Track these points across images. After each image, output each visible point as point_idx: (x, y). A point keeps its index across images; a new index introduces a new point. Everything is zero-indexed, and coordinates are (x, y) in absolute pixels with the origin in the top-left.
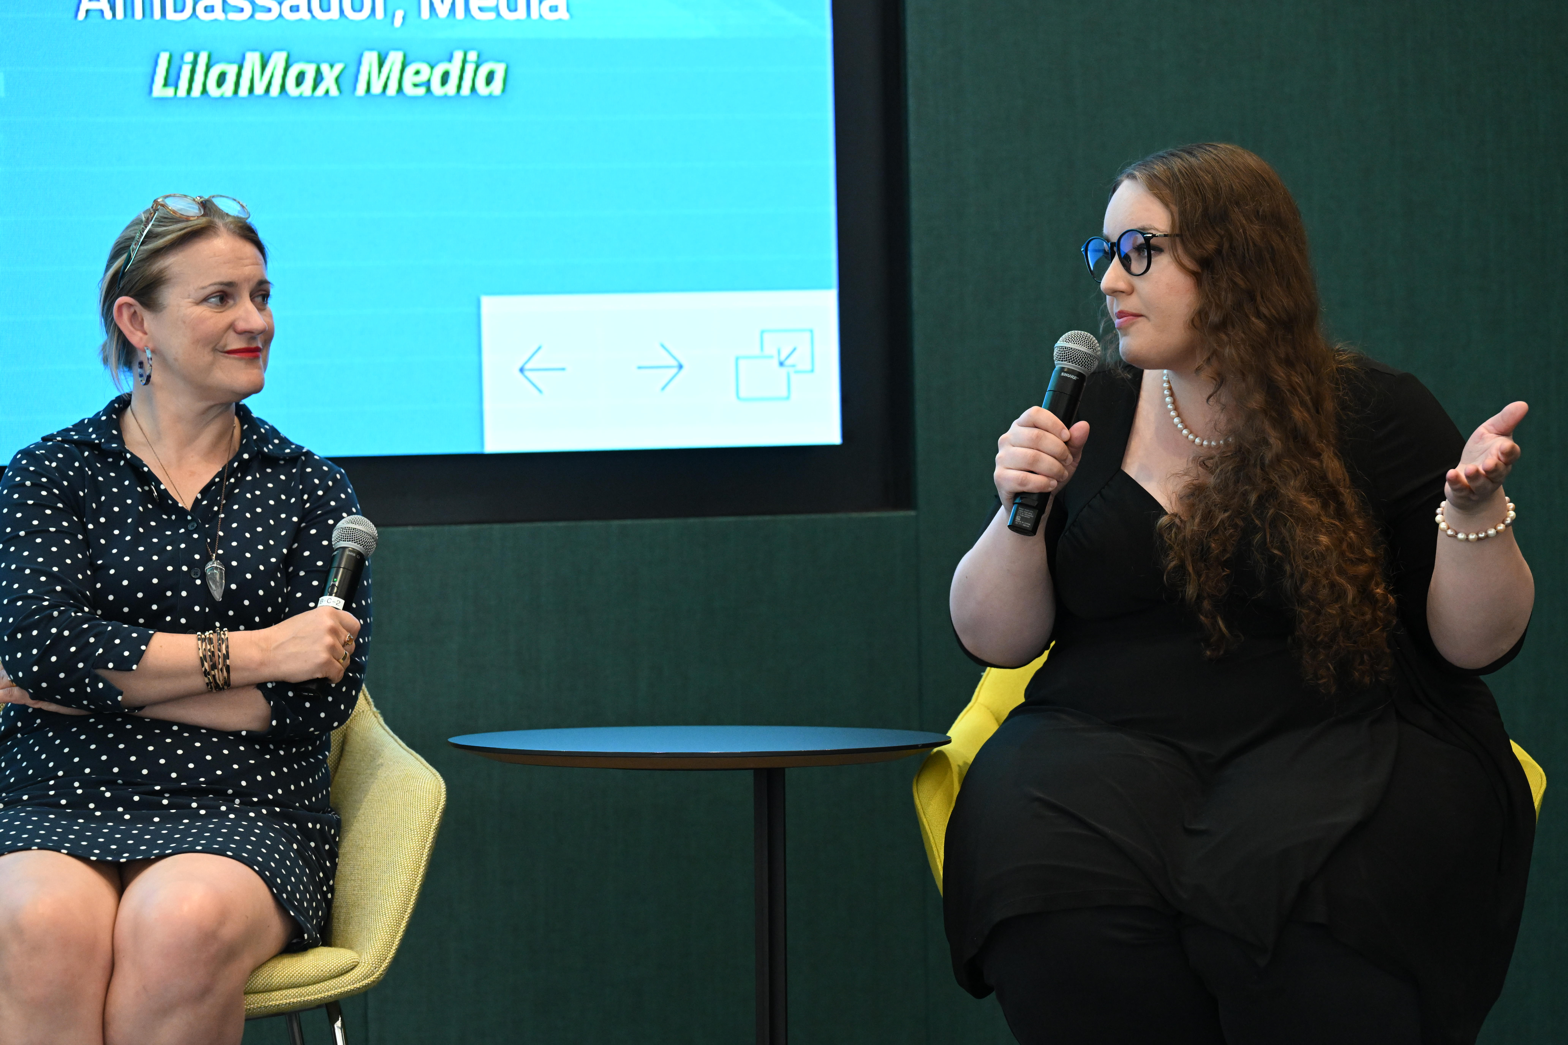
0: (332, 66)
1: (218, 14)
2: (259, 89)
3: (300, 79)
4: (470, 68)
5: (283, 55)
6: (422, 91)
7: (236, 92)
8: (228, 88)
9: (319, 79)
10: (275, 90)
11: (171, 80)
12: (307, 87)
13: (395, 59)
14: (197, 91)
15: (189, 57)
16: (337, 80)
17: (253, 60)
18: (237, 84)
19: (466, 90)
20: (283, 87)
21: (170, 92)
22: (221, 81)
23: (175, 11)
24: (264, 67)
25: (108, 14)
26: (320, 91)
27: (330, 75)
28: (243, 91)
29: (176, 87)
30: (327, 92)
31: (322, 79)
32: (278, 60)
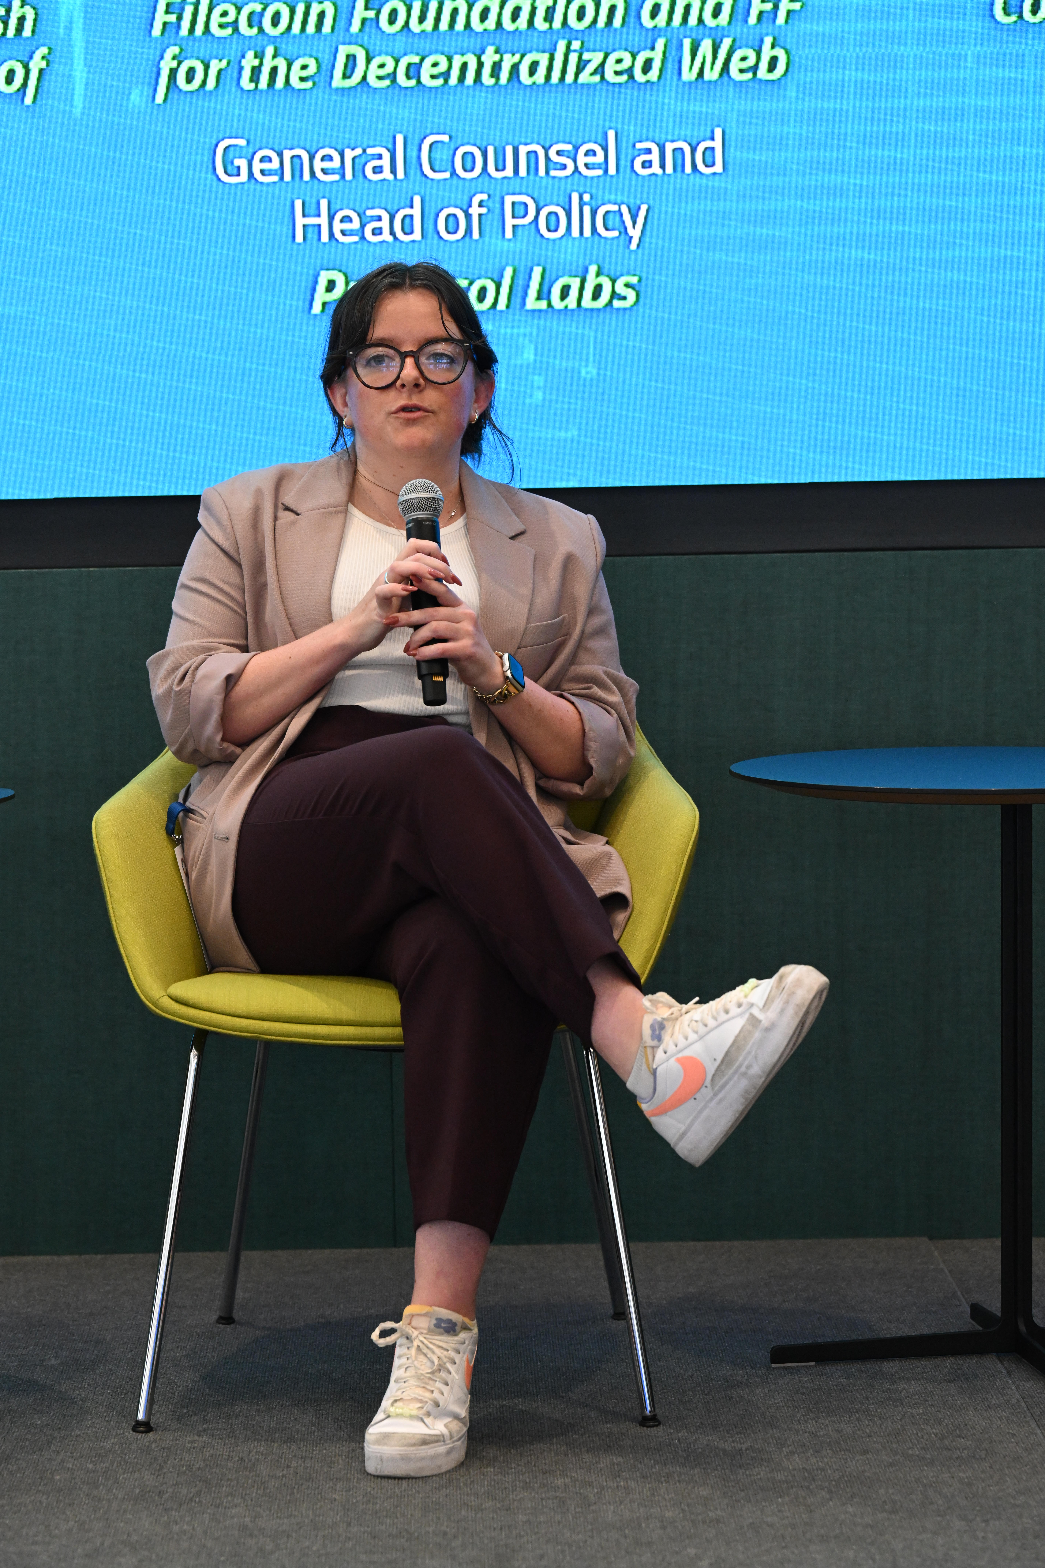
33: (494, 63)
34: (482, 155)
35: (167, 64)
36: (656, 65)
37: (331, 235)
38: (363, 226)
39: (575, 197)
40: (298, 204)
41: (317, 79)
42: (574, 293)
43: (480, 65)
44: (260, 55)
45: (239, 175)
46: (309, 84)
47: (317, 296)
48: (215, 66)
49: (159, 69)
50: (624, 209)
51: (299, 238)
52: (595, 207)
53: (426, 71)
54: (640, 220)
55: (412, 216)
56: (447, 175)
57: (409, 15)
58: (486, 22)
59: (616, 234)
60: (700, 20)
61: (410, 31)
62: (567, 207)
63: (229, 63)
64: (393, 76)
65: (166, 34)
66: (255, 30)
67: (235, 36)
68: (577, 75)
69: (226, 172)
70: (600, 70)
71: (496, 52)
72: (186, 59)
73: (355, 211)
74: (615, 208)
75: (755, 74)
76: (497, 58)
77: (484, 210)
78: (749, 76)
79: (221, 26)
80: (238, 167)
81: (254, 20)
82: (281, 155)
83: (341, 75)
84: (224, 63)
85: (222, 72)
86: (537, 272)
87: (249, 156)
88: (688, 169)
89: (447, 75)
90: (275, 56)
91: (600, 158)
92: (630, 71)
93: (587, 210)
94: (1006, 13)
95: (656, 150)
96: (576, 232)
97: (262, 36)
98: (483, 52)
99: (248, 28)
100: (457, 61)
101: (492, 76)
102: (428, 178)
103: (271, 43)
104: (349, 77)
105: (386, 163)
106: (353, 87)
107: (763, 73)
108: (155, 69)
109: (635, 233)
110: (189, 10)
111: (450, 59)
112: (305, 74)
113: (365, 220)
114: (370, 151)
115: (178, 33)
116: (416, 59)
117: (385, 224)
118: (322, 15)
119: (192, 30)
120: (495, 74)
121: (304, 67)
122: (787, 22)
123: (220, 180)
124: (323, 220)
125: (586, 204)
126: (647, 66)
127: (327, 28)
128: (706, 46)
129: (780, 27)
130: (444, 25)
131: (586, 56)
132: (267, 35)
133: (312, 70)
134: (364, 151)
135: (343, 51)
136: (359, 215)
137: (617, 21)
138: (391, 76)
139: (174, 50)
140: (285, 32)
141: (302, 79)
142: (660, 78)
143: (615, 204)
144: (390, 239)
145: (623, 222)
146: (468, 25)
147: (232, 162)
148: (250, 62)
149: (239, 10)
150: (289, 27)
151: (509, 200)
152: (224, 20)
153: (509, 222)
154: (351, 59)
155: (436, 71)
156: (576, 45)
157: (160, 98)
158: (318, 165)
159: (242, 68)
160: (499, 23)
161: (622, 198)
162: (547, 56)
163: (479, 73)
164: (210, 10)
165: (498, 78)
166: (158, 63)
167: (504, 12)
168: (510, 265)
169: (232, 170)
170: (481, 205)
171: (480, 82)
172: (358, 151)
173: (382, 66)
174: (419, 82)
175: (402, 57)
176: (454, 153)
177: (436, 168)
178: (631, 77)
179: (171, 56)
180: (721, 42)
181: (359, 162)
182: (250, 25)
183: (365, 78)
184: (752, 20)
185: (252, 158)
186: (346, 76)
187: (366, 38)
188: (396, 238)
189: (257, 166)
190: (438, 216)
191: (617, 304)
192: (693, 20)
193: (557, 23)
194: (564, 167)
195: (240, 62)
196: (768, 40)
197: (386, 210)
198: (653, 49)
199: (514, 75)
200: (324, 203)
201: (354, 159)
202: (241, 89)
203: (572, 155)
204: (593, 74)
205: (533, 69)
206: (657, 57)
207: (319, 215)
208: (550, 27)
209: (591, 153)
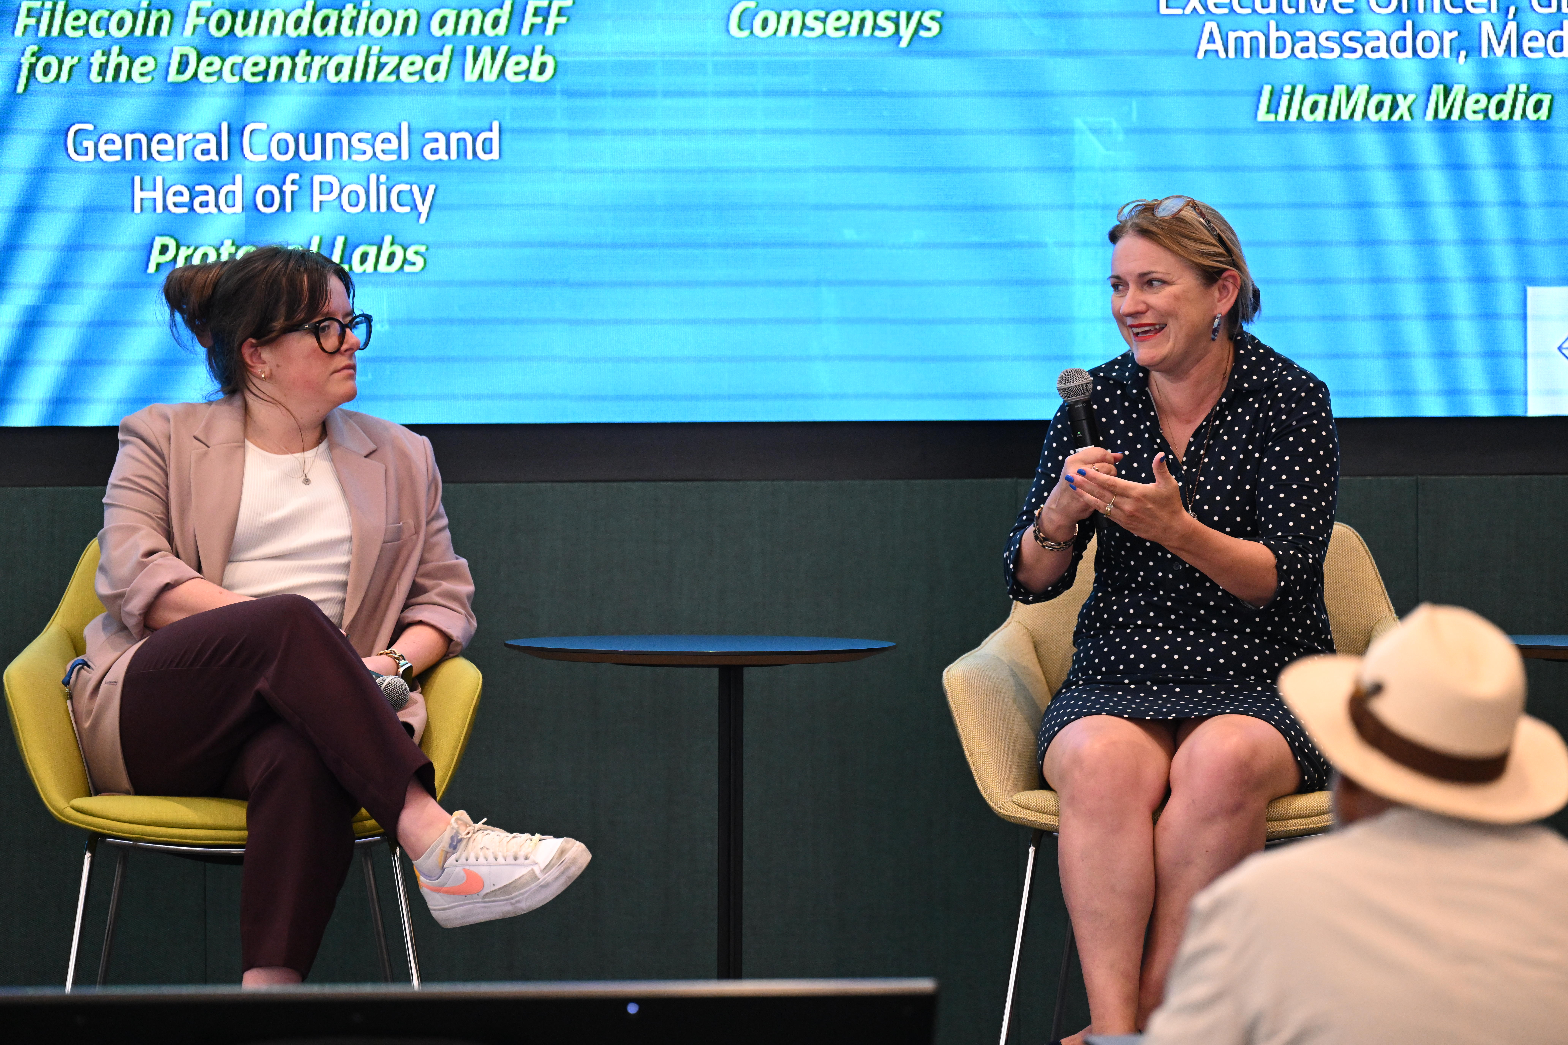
0: (1405, 97)
1: (1312, 54)
2: (1345, 115)
3: (1379, 107)
4: (1521, 98)
5: (1366, 87)
6: (1480, 117)
7: (1326, 117)
8: (1319, 115)
9: (1395, 107)
10: (1358, 117)
11: (1273, 108)
12: (1384, 114)
13: (1458, 90)
14: (1293, 117)
15: (1288, 89)
16: (1409, 109)
17: (1340, 91)
18: (1327, 111)
19: (1517, 116)
20: (1365, 114)
21: (1271, 117)
22: (1313, 109)
23: (1277, 52)
24: (1349, 97)
25: (1222, 54)
26: (1396, 117)
27: (1404, 104)
28: (1332, 117)
29: (1277, 113)
30: (1402, 117)
31: (1398, 107)
32: (1361, 91)
33: (306, 64)
34: (295, 141)
35: (27, 60)
36: (444, 68)
37: (165, 207)
38: (192, 200)
39: (373, 177)
40: (137, 180)
41: (155, 75)
42: (371, 259)
43: (294, 65)
44: (107, 53)
45: (87, 154)
46: (148, 79)
47: (152, 258)
48: (68, 62)
49: (20, 65)
50: (415, 189)
51: (138, 209)
52: (390, 187)
53: (248, 69)
54: (429, 198)
55: (234, 192)
56: (264, 157)
57: (234, 22)
58: (300, 29)
59: (407, 209)
60: (481, 31)
61: (235, 35)
62: (366, 186)
63: (80, 60)
64: (220, 73)
65: (27, 34)
66: (103, 32)
67: (86, 38)
68: (376, 75)
69: (76, 151)
70: (396, 70)
71: (308, 54)
72: (44, 55)
73: (186, 187)
74: (407, 187)
75: (527, 76)
76: (308, 59)
77: (295, 188)
78: (522, 78)
79: (74, 28)
80: (87, 148)
81: (102, 23)
82: (123, 139)
83: (175, 72)
84: (76, 60)
85: (74, 68)
86: (340, 241)
87: (96, 138)
88: (470, 155)
89: (265, 73)
90: (119, 55)
91: (394, 145)
92: (421, 72)
93: (383, 189)
94: (740, 28)
95: (442, 139)
96: (373, 207)
97: (108, 37)
98: (297, 54)
99: (97, 31)
100: (275, 61)
101: (304, 74)
102: (248, 160)
103: (116, 44)
104: (183, 73)
105: (212, 146)
106: (185, 82)
107: (534, 76)
108: (17, 64)
109: (424, 209)
110: (46, 15)
111: (268, 60)
112: (144, 70)
113: (194, 195)
114: (199, 136)
115: (37, 34)
116: (239, 59)
117: (211, 198)
118: (160, 21)
119: (49, 31)
120: (307, 72)
121: (144, 64)
122: (555, 32)
123: (70, 158)
124: (158, 194)
125: (383, 183)
126: (436, 69)
127: (164, 32)
128: (486, 52)
129: (548, 37)
130: (263, 31)
131: (384, 59)
132: (112, 37)
133: (151, 67)
134: (194, 136)
135: (178, 51)
136: (188, 190)
137: (411, 30)
138: (219, 74)
139: (34, 48)
140: (128, 35)
141: (142, 75)
142: (446, 78)
143: (407, 184)
144: (215, 210)
145: (414, 200)
146: (284, 31)
147: (81, 144)
148: (98, 59)
149: (89, 15)
150: (132, 30)
151: (317, 179)
152: (77, 24)
153: (317, 198)
154: (184, 58)
155: (256, 69)
156: (376, 49)
157: (20, 88)
158: (155, 147)
159: (90, 65)
160: (310, 31)
161: (413, 179)
162: (351, 58)
163: (293, 72)
164: (65, 14)
165: (309, 77)
166: (20, 59)
167: (315, 20)
168: (316, 234)
169: (81, 150)
170: (293, 182)
171: (294, 79)
172: (189, 136)
173: (210, 64)
174: (241, 78)
175: (228, 57)
176: (271, 139)
177: (255, 151)
178: (422, 77)
179: (31, 53)
180: (498, 49)
181: (190, 146)
182: (98, 28)
183: (195, 74)
184: (525, 31)
185: (99, 140)
186: (179, 72)
187: (197, 40)
188: (220, 210)
189: (102, 147)
190: (256, 192)
191: (408, 268)
192: (475, 31)
193: (360, 31)
194: (365, 152)
195: (89, 59)
196: (539, 49)
197: (212, 186)
198: (441, 54)
199: (323, 75)
200: (159, 180)
201: (185, 143)
202: (90, 82)
203: (371, 142)
204: (390, 74)
205: (339, 69)
206: (444, 60)
207: (155, 190)
208: (354, 34)
209: (386, 141)
